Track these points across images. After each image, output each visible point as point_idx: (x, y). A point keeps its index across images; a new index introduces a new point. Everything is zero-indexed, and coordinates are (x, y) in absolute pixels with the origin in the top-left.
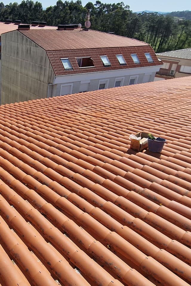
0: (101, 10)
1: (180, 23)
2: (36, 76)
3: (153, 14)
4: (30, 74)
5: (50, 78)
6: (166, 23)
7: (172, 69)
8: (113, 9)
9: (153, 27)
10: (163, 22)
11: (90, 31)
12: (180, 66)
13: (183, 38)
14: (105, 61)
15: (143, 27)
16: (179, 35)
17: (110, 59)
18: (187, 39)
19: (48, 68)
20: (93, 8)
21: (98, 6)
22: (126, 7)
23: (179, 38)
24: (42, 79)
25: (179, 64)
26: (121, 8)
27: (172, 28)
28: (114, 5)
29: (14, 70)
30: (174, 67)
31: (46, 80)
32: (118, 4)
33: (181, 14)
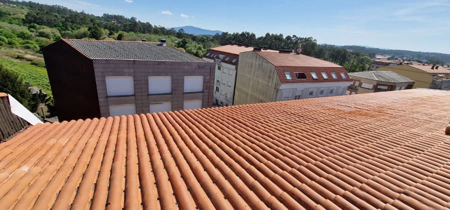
0: (297, 42)
1: (353, 53)
2: (266, 83)
3: (331, 46)
4: (260, 81)
5: (276, 85)
6: (343, 53)
7: (356, 85)
8: (305, 42)
9: (334, 55)
10: (341, 52)
11: (301, 55)
12: (362, 83)
13: (355, 63)
14: (314, 76)
15: (327, 54)
16: (352, 62)
17: (317, 75)
18: (358, 65)
19: (275, 78)
20: (291, 40)
21: (294, 38)
22: (314, 40)
23: (352, 63)
24: (270, 85)
25: (361, 81)
26: (311, 41)
27: (347, 57)
28: (306, 38)
29: (247, 77)
30: (357, 84)
31: (273, 86)
32: (309, 38)
33: (351, 47)
